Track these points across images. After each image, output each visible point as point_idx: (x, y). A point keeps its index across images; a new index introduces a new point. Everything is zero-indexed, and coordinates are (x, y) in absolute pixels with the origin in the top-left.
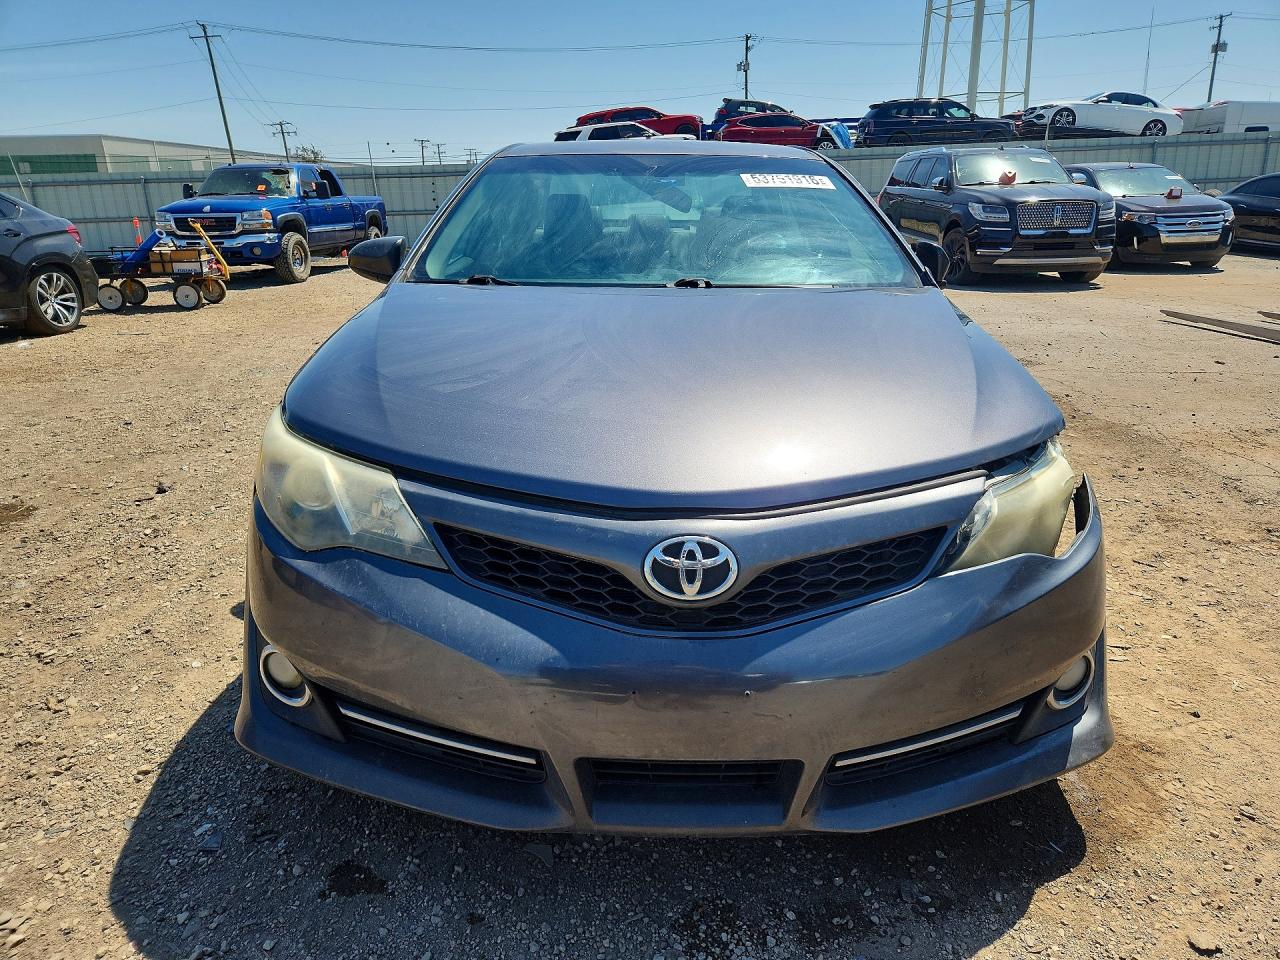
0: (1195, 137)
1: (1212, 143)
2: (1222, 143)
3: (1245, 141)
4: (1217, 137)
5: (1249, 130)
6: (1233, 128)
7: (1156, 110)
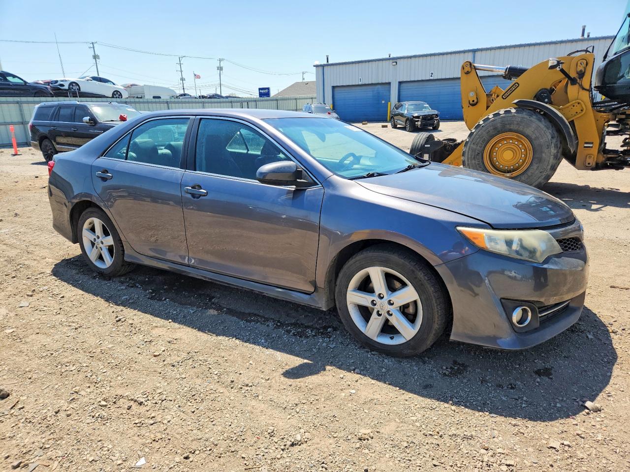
0: (132, 100)
1: (139, 103)
2: (144, 103)
3: (152, 102)
4: (141, 100)
5: (154, 97)
6: (149, 96)
7: (114, 86)
